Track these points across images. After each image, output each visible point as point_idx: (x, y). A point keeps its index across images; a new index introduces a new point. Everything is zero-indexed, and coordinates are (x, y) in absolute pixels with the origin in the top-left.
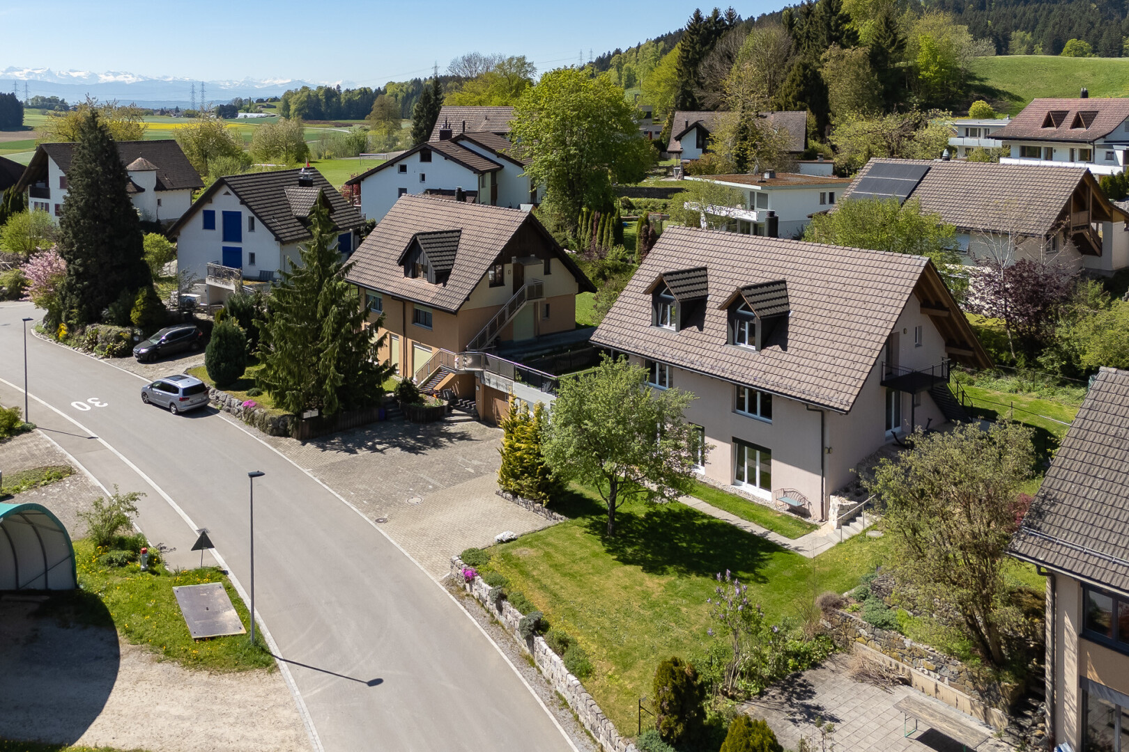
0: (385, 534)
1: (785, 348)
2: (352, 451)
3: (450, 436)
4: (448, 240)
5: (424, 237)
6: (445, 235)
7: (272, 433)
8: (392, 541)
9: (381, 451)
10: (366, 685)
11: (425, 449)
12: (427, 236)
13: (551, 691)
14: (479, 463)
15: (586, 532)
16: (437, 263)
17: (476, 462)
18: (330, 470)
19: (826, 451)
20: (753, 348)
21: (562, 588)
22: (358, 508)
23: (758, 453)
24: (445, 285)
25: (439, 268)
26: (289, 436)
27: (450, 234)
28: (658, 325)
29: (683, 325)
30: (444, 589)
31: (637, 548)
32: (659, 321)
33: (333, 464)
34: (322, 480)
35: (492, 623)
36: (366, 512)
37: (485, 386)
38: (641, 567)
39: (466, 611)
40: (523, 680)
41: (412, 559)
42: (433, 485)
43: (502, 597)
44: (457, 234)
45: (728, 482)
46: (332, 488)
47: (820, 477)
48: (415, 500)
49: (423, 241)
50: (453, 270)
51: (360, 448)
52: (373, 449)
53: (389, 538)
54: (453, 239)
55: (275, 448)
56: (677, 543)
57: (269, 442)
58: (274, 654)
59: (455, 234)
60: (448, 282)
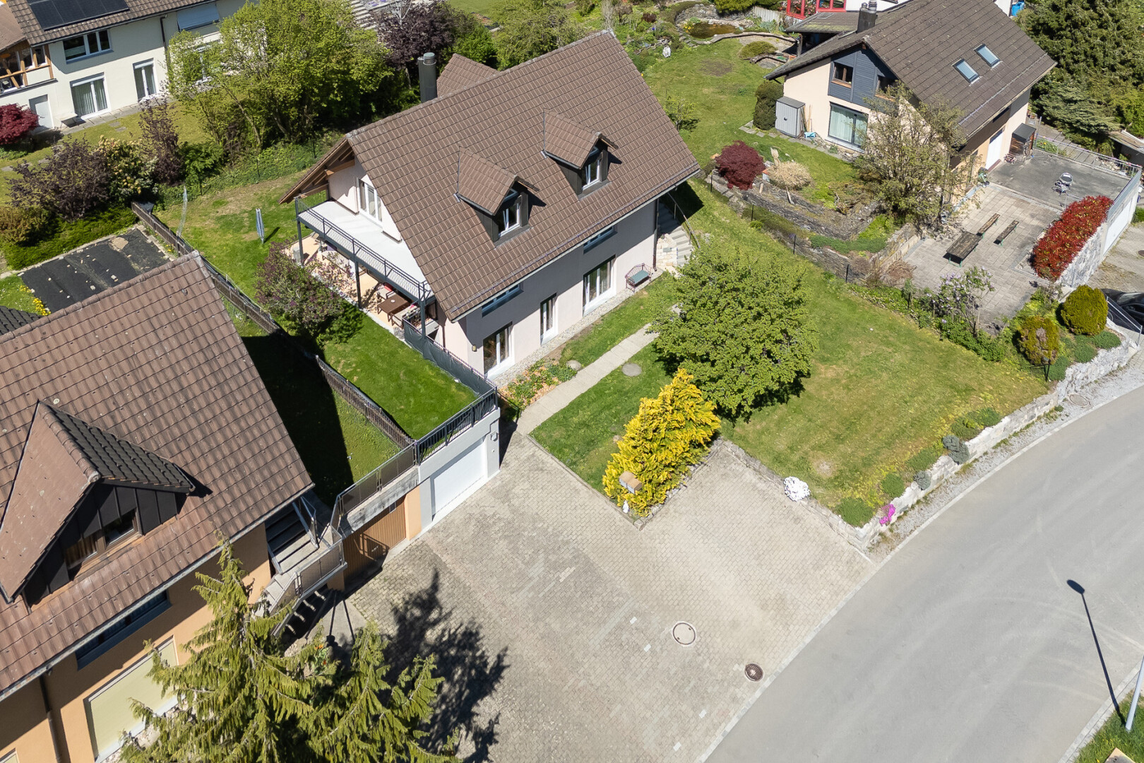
1: (618, 162)
10: (1084, 594)
20: (596, 181)
28: (498, 238)
36: (737, 700)
41: (841, 605)
42: (627, 618)
45: (581, 317)
47: (653, 235)
58: (1113, 708)
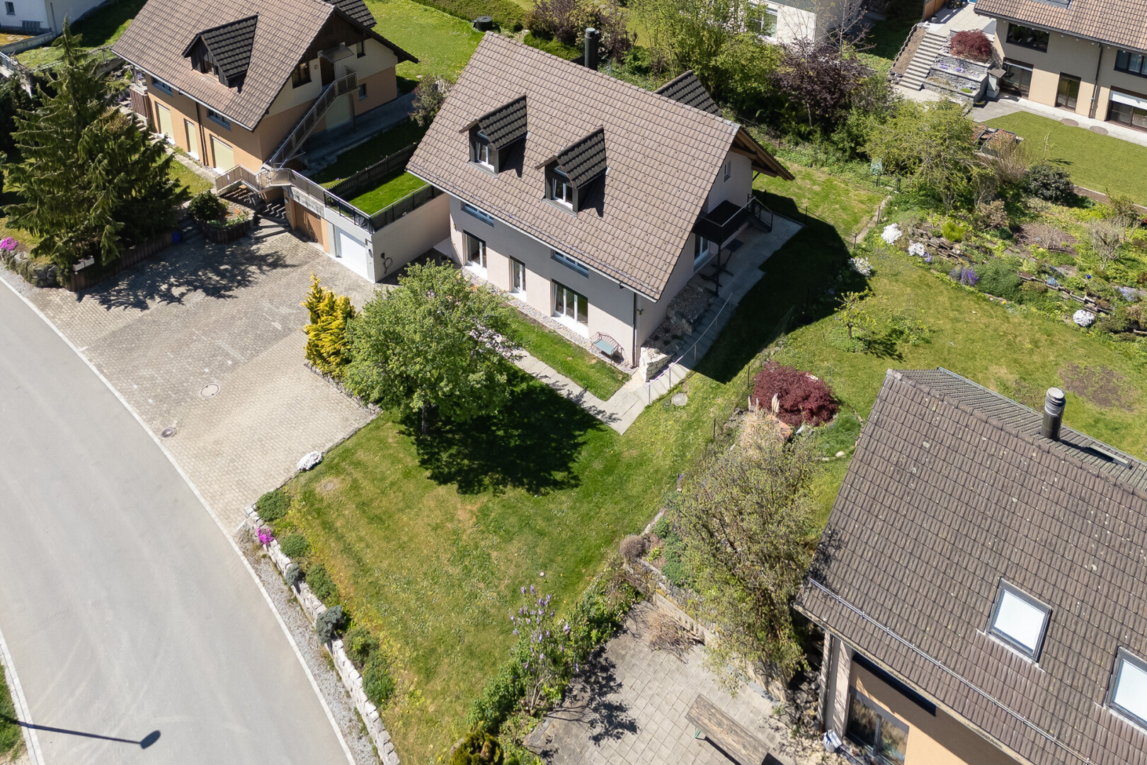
0: (172, 459)
1: (601, 213)
2: (142, 305)
3: (260, 261)
4: (240, 32)
5: (210, 35)
6: (237, 26)
7: (38, 285)
8: (180, 470)
9: (179, 300)
10: (138, 747)
11: (230, 289)
12: (214, 33)
13: (350, 709)
14: (289, 311)
15: (401, 432)
16: (228, 67)
17: (284, 310)
18: (110, 345)
19: (638, 313)
20: (570, 206)
21: (368, 546)
22: (141, 414)
23: (576, 297)
24: (240, 91)
25: (231, 72)
26: (61, 287)
27: (244, 24)
28: (476, 161)
29: (502, 168)
30: (237, 548)
31: (453, 451)
32: (476, 158)
33: (114, 334)
34: (99, 367)
35: (289, 601)
36: (150, 420)
37: (295, 202)
38: (456, 486)
39: (260, 585)
40: (320, 696)
41: (202, 500)
42: (233, 359)
43: (301, 576)
44: (252, 22)
45: (548, 313)
46: (110, 380)
47: (632, 329)
48: (211, 390)
49: (209, 41)
50: (249, 71)
51: (152, 298)
52: (169, 298)
53: (177, 466)
54: (248, 30)
55: (42, 310)
56: (494, 431)
57: (34, 300)
58: (21, 719)
59: (249, 23)
60: (244, 88)
